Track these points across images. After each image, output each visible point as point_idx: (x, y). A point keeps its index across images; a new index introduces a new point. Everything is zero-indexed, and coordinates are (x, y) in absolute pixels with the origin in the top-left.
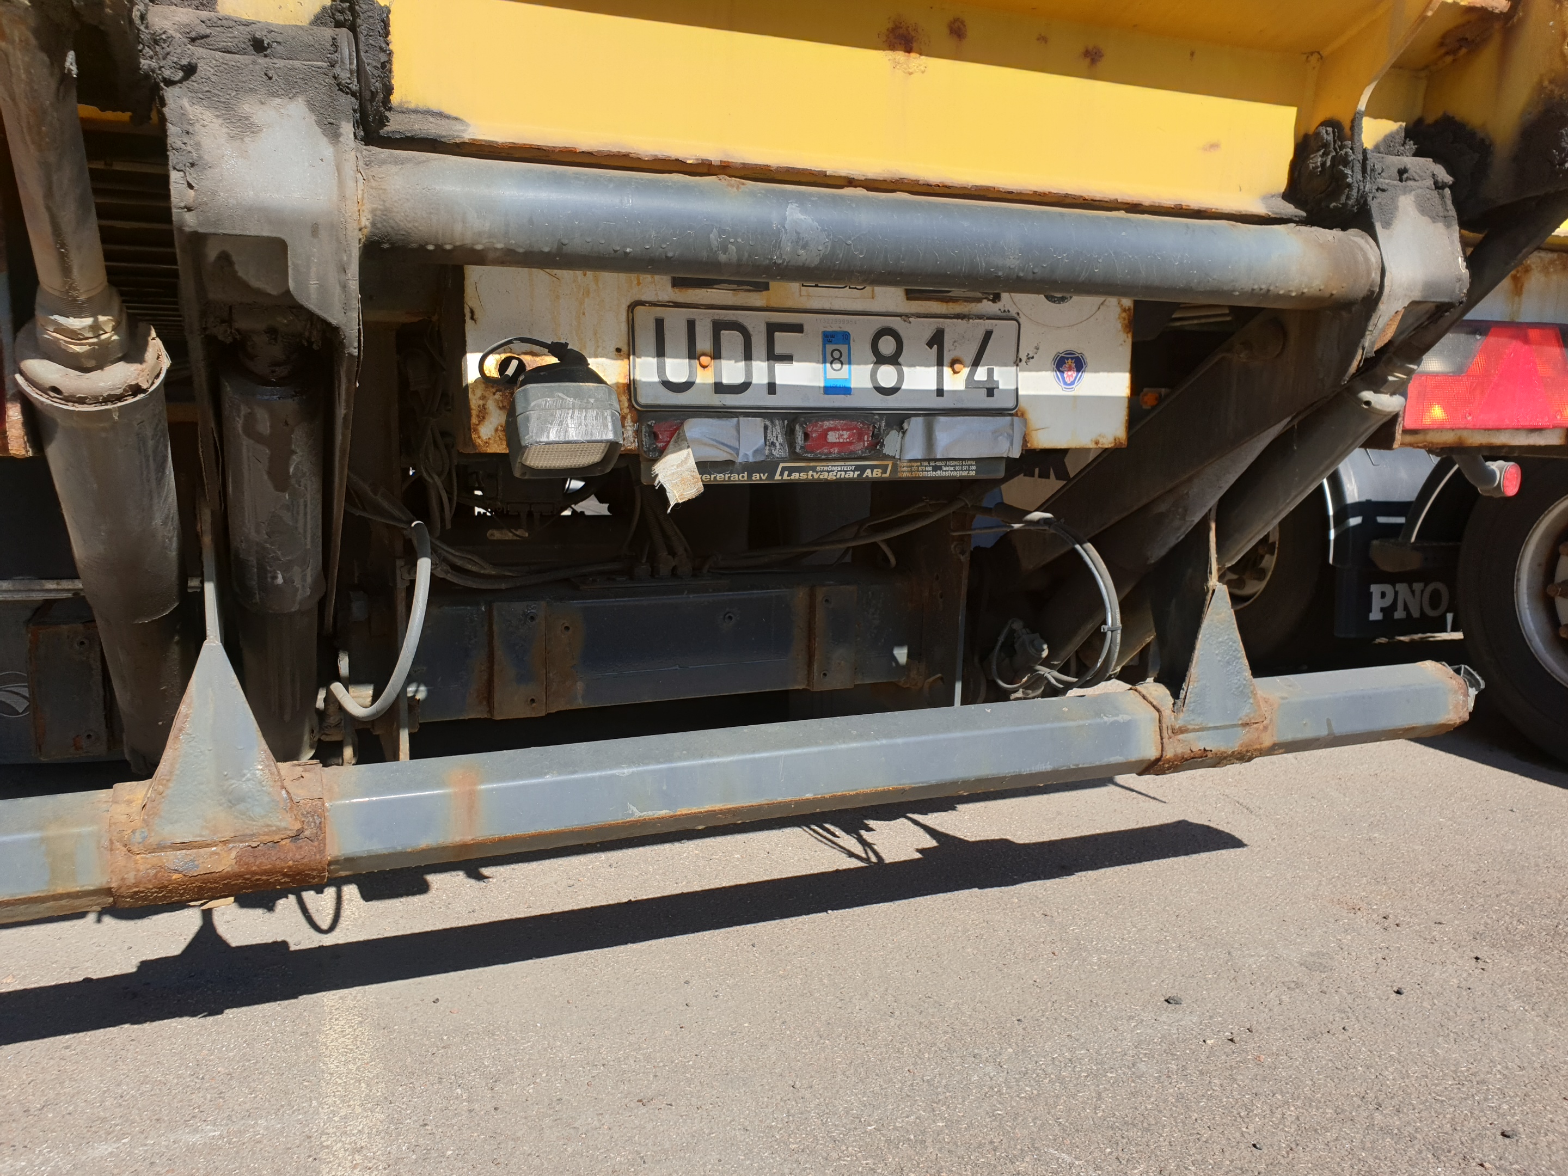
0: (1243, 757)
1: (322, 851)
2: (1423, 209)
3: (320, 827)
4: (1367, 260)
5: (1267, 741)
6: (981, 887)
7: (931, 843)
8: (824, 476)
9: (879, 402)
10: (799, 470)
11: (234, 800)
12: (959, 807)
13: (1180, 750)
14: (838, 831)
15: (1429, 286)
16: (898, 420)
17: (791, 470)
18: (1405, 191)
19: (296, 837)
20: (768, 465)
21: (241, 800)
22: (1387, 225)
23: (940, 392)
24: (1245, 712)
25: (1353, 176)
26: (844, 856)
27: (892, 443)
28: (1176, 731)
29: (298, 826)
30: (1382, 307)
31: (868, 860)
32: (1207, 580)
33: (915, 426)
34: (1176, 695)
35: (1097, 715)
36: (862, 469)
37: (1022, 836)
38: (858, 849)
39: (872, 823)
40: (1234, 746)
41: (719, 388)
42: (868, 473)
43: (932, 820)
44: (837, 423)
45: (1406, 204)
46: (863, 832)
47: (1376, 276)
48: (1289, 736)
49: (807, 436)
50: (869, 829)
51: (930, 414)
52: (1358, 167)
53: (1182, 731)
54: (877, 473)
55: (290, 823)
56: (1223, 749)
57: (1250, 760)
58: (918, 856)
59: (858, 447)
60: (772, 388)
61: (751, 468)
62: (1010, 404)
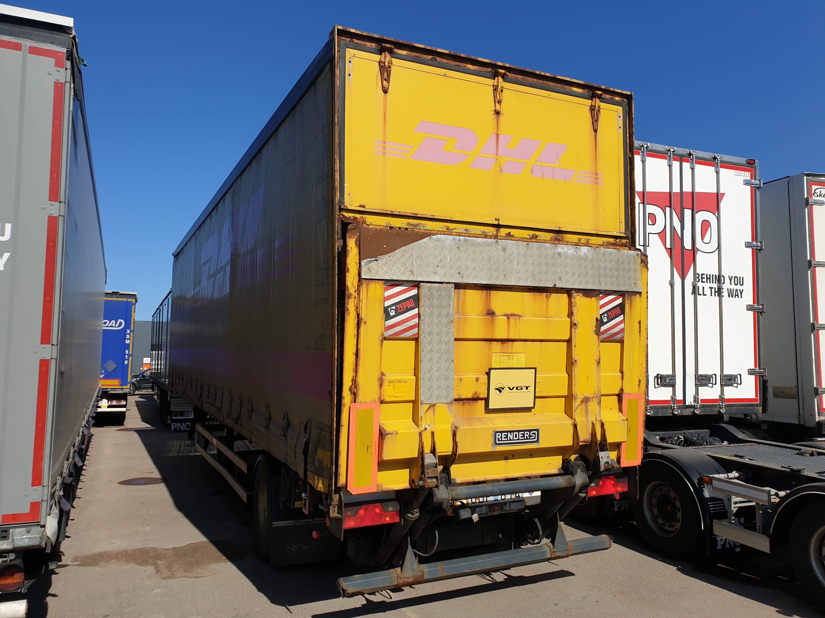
0: (567, 556)
1: (424, 578)
2: (581, 471)
3: (423, 574)
4: (573, 481)
5: (571, 553)
6: (518, 586)
7: (507, 577)
8: (495, 514)
9: (502, 501)
10: (491, 513)
11: (413, 570)
12: (511, 568)
13: (554, 556)
14: (485, 576)
15: (583, 484)
16: (505, 504)
17: (490, 514)
18: (579, 468)
19: (420, 576)
20: (486, 514)
21: (414, 570)
22: (576, 475)
23: (511, 498)
24: (566, 548)
25: (570, 468)
26: (488, 581)
27: (504, 507)
28: (554, 552)
29: (421, 574)
30: (576, 488)
31: (493, 581)
32: (557, 523)
33: (508, 504)
34: (553, 545)
35: (539, 550)
36: (500, 512)
37: (526, 575)
38: (491, 579)
39: (492, 573)
40: (565, 555)
41: (480, 502)
42: (501, 513)
43: (505, 572)
44: (496, 506)
45: (579, 470)
46: (491, 575)
47: (574, 483)
48: (575, 552)
49: (492, 509)
50: (492, 575)
51: (510, 502)
52: (571, 467)
53: (555, 552)
54: (502, 513)
55: (420, 574)
56: (562, 555)
57: (568, 557)
58: (504, 580)
59: (500, 509)
60: (487, 501)
61: (484, 514)
62: (522, 499)
